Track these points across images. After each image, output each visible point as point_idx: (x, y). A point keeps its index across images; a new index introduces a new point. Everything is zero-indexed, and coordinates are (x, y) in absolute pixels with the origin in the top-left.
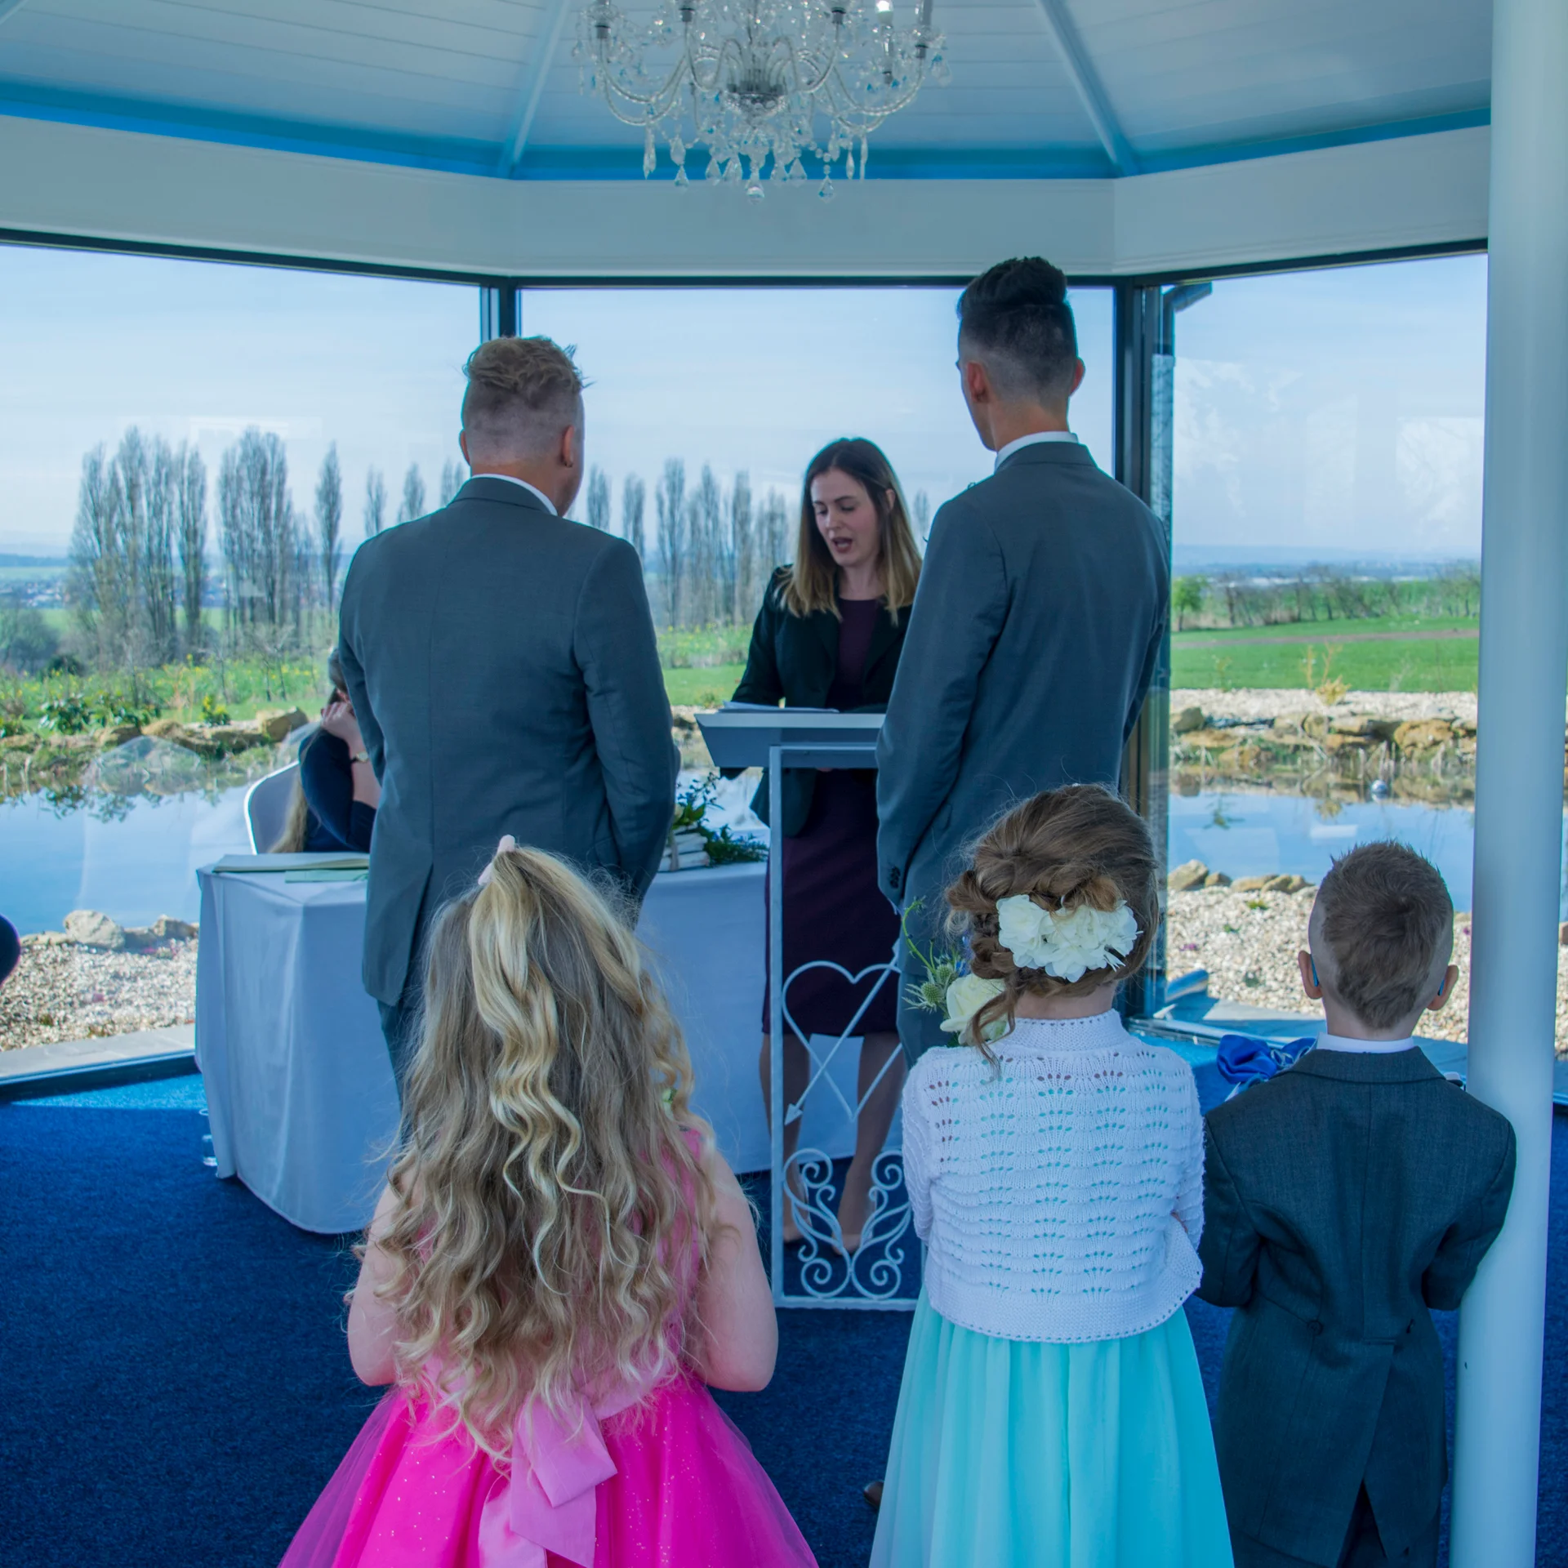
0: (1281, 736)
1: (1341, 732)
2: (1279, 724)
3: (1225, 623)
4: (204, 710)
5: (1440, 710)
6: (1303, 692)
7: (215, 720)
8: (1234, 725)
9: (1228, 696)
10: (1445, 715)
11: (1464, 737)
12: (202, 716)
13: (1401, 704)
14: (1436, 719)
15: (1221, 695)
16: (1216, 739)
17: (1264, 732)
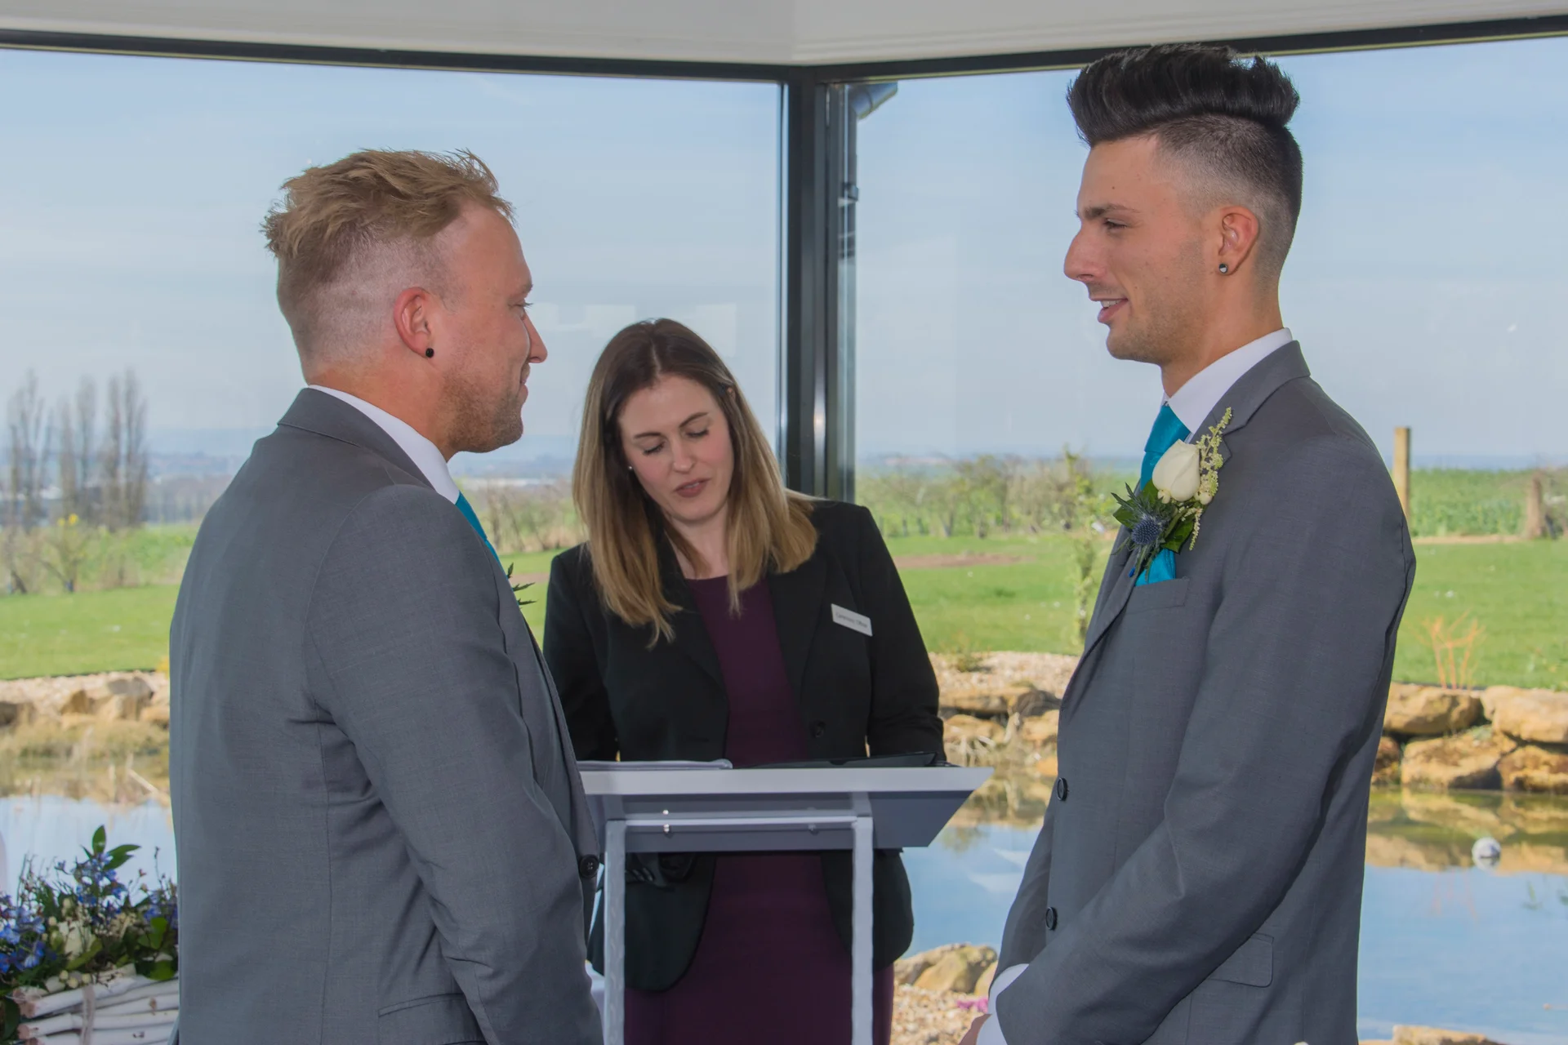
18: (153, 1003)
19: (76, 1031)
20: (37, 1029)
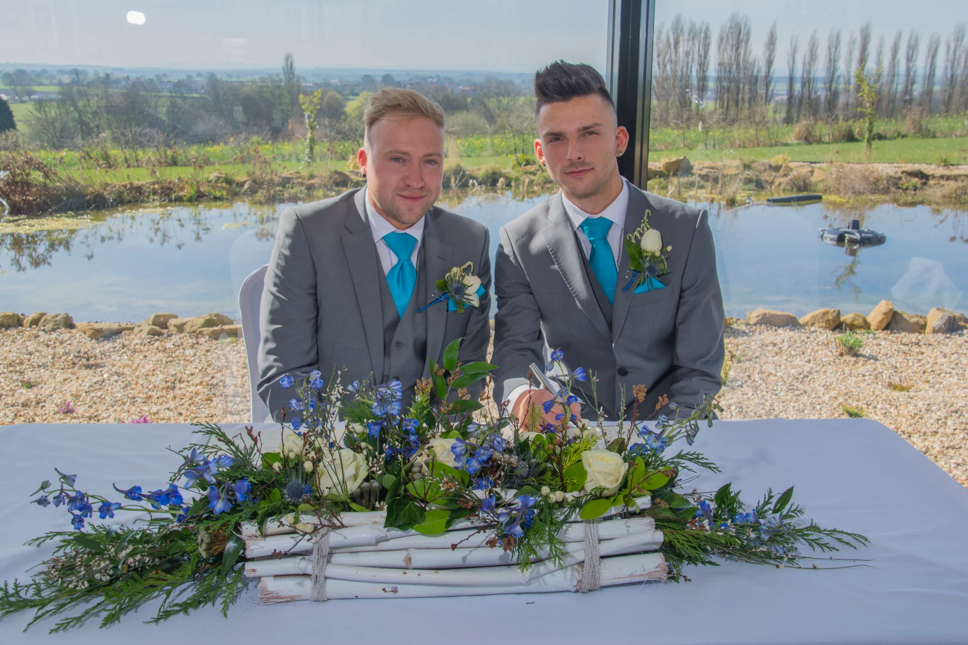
18: (409, 559)
19: (308, 575)
20: (254, 571)
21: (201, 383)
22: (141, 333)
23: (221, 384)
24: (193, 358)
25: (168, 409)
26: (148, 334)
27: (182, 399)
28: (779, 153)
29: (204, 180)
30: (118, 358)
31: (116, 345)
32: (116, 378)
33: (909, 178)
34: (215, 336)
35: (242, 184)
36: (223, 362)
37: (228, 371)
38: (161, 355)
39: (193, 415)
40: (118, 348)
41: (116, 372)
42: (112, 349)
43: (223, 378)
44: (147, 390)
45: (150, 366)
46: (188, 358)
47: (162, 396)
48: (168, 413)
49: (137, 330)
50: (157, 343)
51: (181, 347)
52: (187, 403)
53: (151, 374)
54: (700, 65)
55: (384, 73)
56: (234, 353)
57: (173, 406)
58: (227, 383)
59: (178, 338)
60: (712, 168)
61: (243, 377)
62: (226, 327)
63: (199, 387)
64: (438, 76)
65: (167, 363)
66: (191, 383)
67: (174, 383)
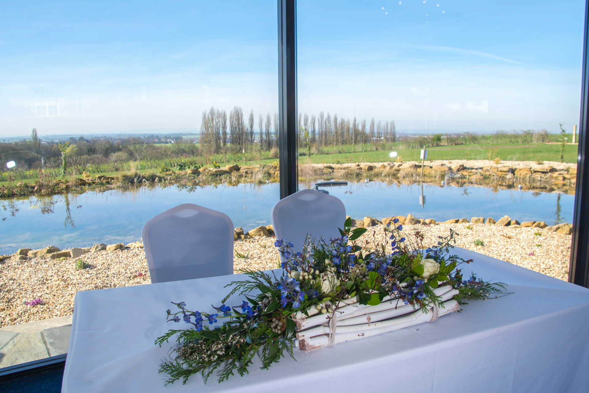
0: (485, 172)
1: (501, 171)
2: (483, 169)
3: (446, 144)
4: (214, 165)
5: (527, 166)
6: (487, 160)
7: (216, 167)
8: (472, 169)
9: (469, 161)
10: (528, 167)
11: (534, 173)
12: (213, 166)
13: (515, 164)
14: (526, 168)
15: (467, 161)
16: (468, 173)
17: (480, 171)
18: (369, 319)
19: (327, 335)
20: (304, 336)
21: (58, 280)
22: (16, 259)
23: (69, 279)
24: (48, 268)
25: (47, 294)
26: (20, 259)
27: (52, 288)
28: (275, 161)
29: (15, 187)
30: (7, 272)
31: (3, 266)
32: (12, 281)
33: (327, 169)
34: (53, 257)
35: (34, 187)
36: (64, 269)
37: (70, 273)
38: (30, 269)
39: (61, 295)
40: (5, 267)
41: (11, 279)
42: (3, 268)
43: (68, 276)
44: (32, 286)
45: (27, 275)
46: (45, 269)
47: (41, 288)
48: (47, 296)
49: (12, 258)
50: (26, 264)
51: (39, 264)
52: (56, 290)
53: (30, 278)
54: (223, 128)
55: (80, 136)
56: (68, 264)
57: (48, 292)
58: (71, 278)
59: (35, 260)
60: (248, 169)
61: (79, 275)
62: (59, 252)
63: (58, 282)
64: (105, 137)
65: (35, 272)
66: (52, 280)
67: (43, 281)
